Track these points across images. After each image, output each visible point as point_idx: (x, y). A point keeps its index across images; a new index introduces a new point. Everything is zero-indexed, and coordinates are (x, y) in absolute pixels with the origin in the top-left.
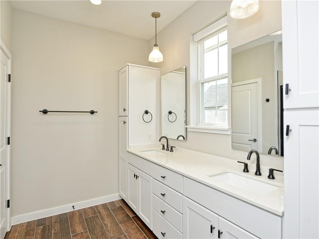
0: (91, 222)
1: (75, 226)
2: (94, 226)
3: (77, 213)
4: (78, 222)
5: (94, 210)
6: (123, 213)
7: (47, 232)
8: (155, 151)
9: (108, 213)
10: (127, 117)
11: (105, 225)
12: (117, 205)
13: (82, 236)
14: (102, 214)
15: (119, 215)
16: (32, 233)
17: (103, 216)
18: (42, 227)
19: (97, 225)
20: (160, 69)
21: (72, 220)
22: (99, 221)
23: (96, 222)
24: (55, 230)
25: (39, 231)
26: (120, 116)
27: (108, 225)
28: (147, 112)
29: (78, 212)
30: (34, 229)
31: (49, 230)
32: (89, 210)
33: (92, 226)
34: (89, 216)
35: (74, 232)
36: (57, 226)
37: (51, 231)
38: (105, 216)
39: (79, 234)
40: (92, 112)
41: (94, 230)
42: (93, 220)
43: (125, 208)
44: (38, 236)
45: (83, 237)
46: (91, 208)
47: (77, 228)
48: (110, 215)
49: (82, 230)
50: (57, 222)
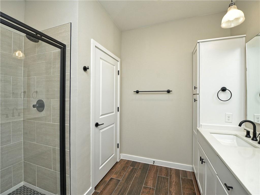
0: (161, 182)
1: (149, 178)
2: (162, 187)
3: (155, 168)
4: (152, 176)
5: (168, 172)
6: (191, 189)
7: (132, 173)
8: (235, 136)
9: (177, 181)
10: (198, 95)
11: (170, 192)
12: (188, 177)
13: (149, 191)
14: (172, 178)
15: (187, 189)
16: (126, 169)
17: (172, 182)
18: (132, 168)
19: (164, 188)
20: (245, 35)
21: (150, 173)
22: (167, 185)
23: (164, 185)
24: (137, 175)
25: (129, 170)
26: (194, 94)
27: (173, 194)
28: (224, 89)
29: (157, 167)
30: (128, 167)
31: (134, 173)
32: (164, 169)
33: (160, 187)
34: (162, 175)
35: (146, 183)
36: (139, 172)
37: (135, 174)
38: (174, 183)
39: (148, 188)
40: (169, 92)
41: (159, 191)
42: (163, 181)
43: (195, 183)
44: (127, 173)
45: (149, 193)
46: (167, 168)
47: (149, 182)
48: (178, 184)
49: (152, 186)
50: (141, 169)
